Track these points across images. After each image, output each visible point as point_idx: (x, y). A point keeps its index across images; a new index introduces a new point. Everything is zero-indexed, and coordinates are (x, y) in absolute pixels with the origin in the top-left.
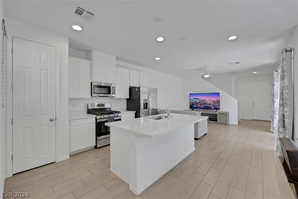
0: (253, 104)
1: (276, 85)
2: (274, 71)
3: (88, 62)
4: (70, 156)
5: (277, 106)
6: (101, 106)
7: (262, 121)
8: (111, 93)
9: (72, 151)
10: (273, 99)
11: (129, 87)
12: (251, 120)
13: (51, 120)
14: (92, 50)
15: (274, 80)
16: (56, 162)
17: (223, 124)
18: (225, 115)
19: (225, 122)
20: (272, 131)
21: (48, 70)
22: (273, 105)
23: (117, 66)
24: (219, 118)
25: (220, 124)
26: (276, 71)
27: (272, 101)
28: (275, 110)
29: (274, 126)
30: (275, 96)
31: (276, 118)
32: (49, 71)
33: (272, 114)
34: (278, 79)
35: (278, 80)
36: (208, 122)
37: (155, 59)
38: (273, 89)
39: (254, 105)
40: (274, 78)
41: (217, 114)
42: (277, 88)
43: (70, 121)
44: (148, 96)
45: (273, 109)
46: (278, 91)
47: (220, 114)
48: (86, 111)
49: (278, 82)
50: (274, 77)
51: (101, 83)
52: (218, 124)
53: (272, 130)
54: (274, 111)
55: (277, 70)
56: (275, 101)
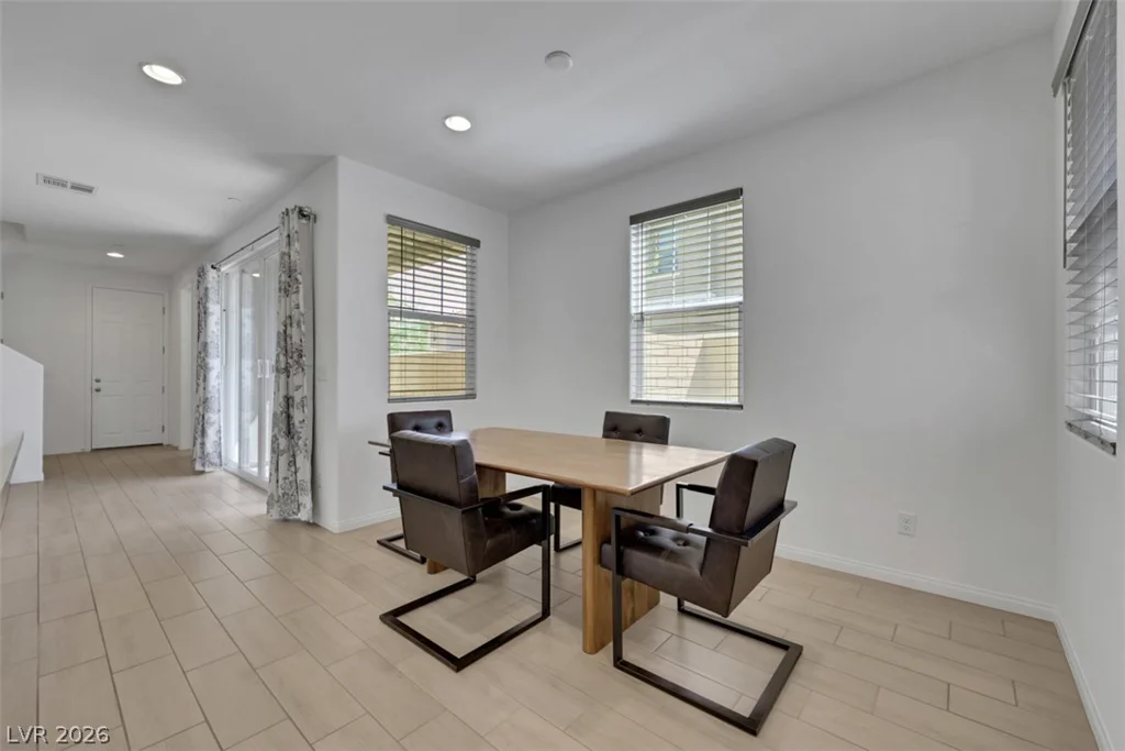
0: (96, 385)
1: (213, 314)
2: (209, 267)
5: (217, 384)
7: (144, 449)
12: (83, 453)
20: (201, 469)
22: (205, 380)
26: (213, 267)
27: (202, 368)
28: (209, 396)
29: (205, 450)
30: (210, 350)
33: (201, 410)
35: (219, 298)
39: (98, 390)
40: (206, 289)
42: (217, 323)
45: (204, 394)
46: (217, 334)
50: (209, 286)
53: (198, 467)
56: (210, 365)
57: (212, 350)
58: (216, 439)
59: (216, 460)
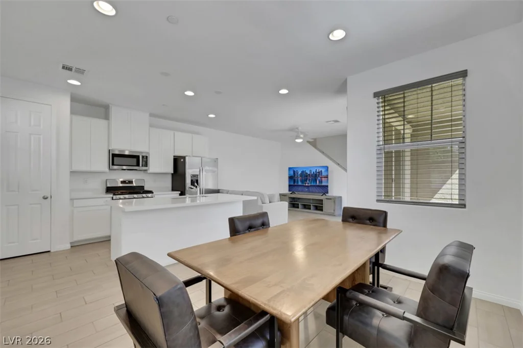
3: (103, 123)
4: (71, 247)
6: (127, 183)
8: (141, 165)
9: (75, 239)
11: (174, 156)
13: (45, 198)
14: (110, 105)
16: (52, 251)
17: (330, 215)
18: (333, 200)
19: (333, 212)
21: (40, 135)
23: (151, 126)
24: (326, 205)
25: (326, 214)
32: (41, 137)
36: (289, 210)
37: (208, 115)
41: (322, 200)
43: (72, 200)
44: (200, 170)
47: (327, 199)
48: (105, 190)
51: (124, 151)
52: (324, 214)
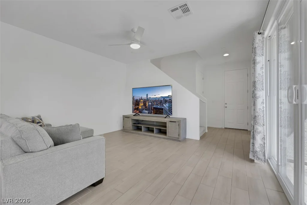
1: (259, 62)
2: (256, 34)
5: (261, 108)
10: (254, 92)
12: (222, 129)
15: (255, 53)
17: (175, 140)
18: (177, 123)
19: (178, 137)
20: (253, 158)
22: (254, 104)
24: (170, 128)
25: (171, 139)
26: (259, 34)
27: (253, 97)
28: (257, 114)
29: (255, 148)
30: (257, 86)
31: (260, 132)
33: (252, 122)
34: (263, 49)
35: (263, 52)
38: (255, 71)
39: (226, 107)
40: (255, 48)
41: (166, 123)
42: (262, 68)
46: (263, 76)
49: (263, 55)
50: (257, 45)
52: (167, 139)
53: (251, 157)
54: (255, 117)
55: (261, 31)
56: (258, 95)
57: (258, 86)
58: (262, 143)
59: (261, 157)
